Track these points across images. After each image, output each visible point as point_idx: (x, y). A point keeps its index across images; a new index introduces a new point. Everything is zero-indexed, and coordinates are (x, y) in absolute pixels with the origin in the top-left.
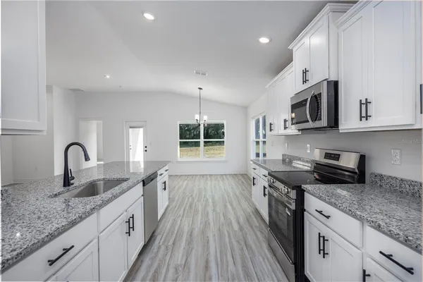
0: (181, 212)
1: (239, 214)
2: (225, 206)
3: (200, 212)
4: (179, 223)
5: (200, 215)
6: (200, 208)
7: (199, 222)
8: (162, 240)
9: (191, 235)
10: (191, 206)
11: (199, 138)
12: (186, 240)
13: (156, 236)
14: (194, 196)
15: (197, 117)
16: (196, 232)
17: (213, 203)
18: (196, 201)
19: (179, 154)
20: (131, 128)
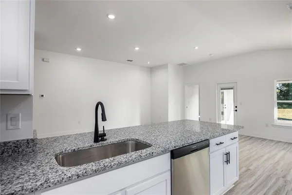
19: (276, 116)
20: (222, 89)
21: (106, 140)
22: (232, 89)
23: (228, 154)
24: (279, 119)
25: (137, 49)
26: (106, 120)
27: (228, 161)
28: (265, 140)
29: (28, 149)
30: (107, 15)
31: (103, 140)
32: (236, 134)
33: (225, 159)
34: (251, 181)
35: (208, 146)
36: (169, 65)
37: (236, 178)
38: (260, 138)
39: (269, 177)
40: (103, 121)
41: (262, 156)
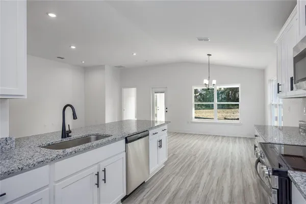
0: (177, 170)
1: (236, 183)
2: (224, 171)
3: (195, 174)
4: (171, 179)
5: (194, 176)
6: (197, 169)
7: (189, 184)
8: (149, 193)
9: (175, 195)
10: (189, 166)
11: (213, 101)
12: (169, 199)
13: (145, 188)
14: (197, 156)
15: (206, 81)
16: (181, 193)
17: (213, 165)
18: (196, 160)
19: (194, 115)
20: (156, 93)
21: (71, 136)
22: (163, 92)
23: (160, 141)
24: (196, 118)
25: (73, 47)
26: (76, 118)
27: (160, 146)
28: (186, 134)
29: (6, 146)
30: (47, 14)
31: (68, 136)
32: (166, 127)
33: (159, 145)
34: (175, 161)
35: (148, 135)
36: (106, 66)
37: (166, 159)
38: (183, 133)
39: (186, 157)
40: (74, 119)
41: (183, 145)
